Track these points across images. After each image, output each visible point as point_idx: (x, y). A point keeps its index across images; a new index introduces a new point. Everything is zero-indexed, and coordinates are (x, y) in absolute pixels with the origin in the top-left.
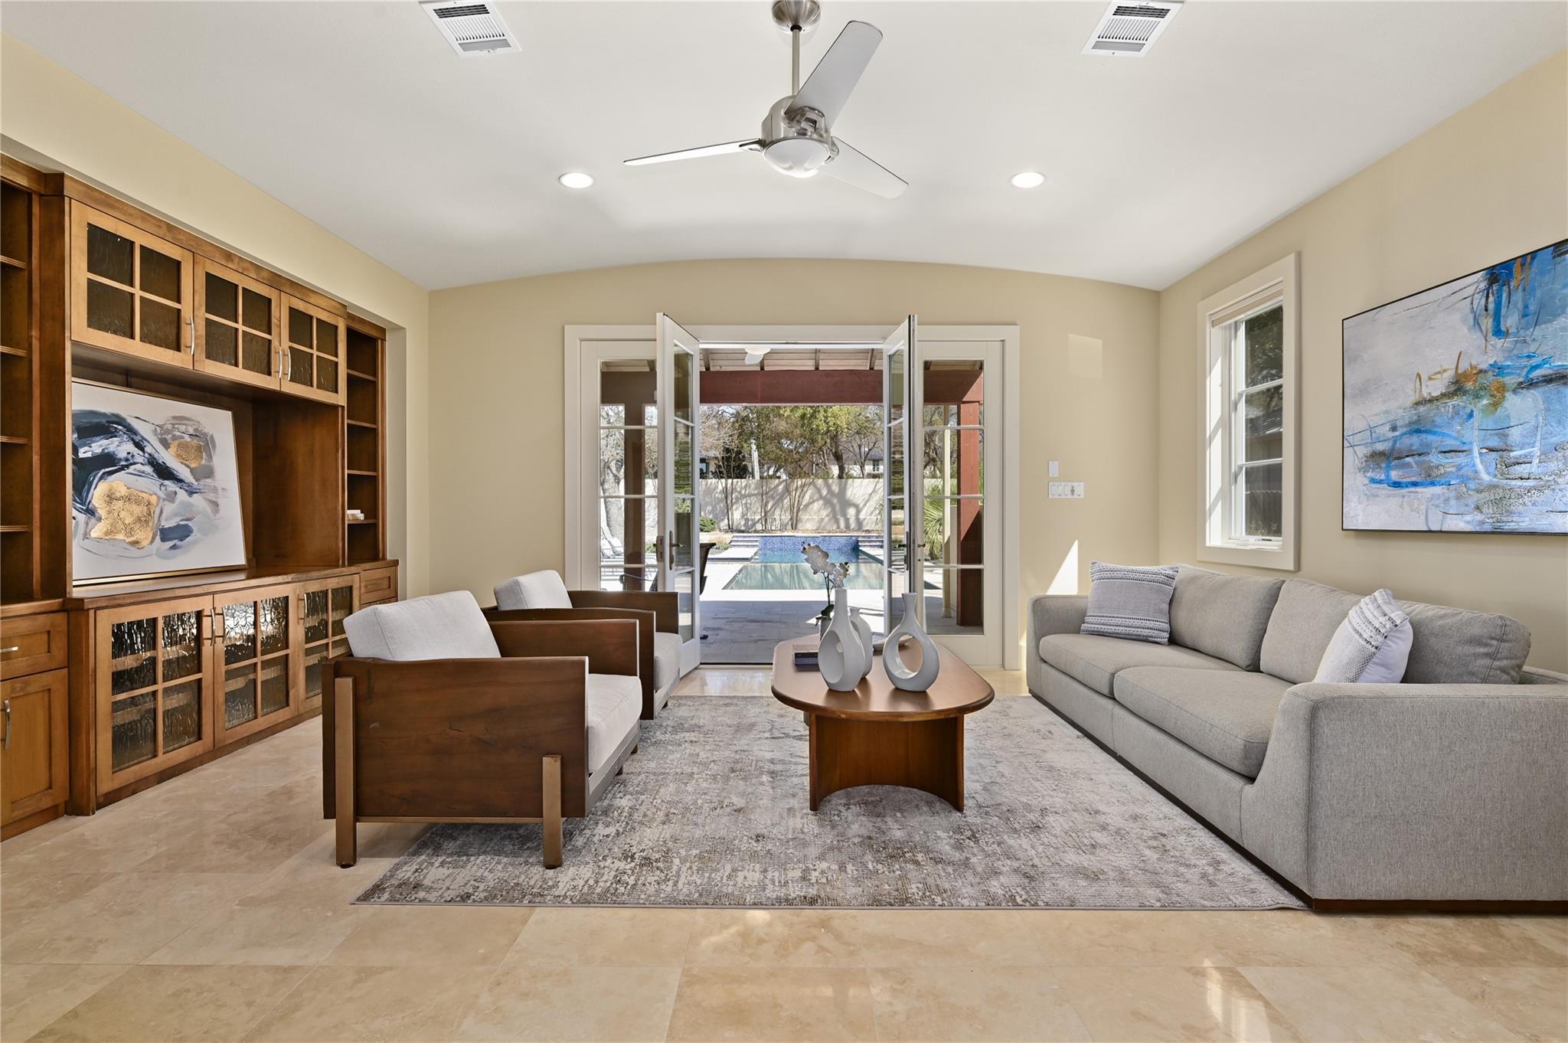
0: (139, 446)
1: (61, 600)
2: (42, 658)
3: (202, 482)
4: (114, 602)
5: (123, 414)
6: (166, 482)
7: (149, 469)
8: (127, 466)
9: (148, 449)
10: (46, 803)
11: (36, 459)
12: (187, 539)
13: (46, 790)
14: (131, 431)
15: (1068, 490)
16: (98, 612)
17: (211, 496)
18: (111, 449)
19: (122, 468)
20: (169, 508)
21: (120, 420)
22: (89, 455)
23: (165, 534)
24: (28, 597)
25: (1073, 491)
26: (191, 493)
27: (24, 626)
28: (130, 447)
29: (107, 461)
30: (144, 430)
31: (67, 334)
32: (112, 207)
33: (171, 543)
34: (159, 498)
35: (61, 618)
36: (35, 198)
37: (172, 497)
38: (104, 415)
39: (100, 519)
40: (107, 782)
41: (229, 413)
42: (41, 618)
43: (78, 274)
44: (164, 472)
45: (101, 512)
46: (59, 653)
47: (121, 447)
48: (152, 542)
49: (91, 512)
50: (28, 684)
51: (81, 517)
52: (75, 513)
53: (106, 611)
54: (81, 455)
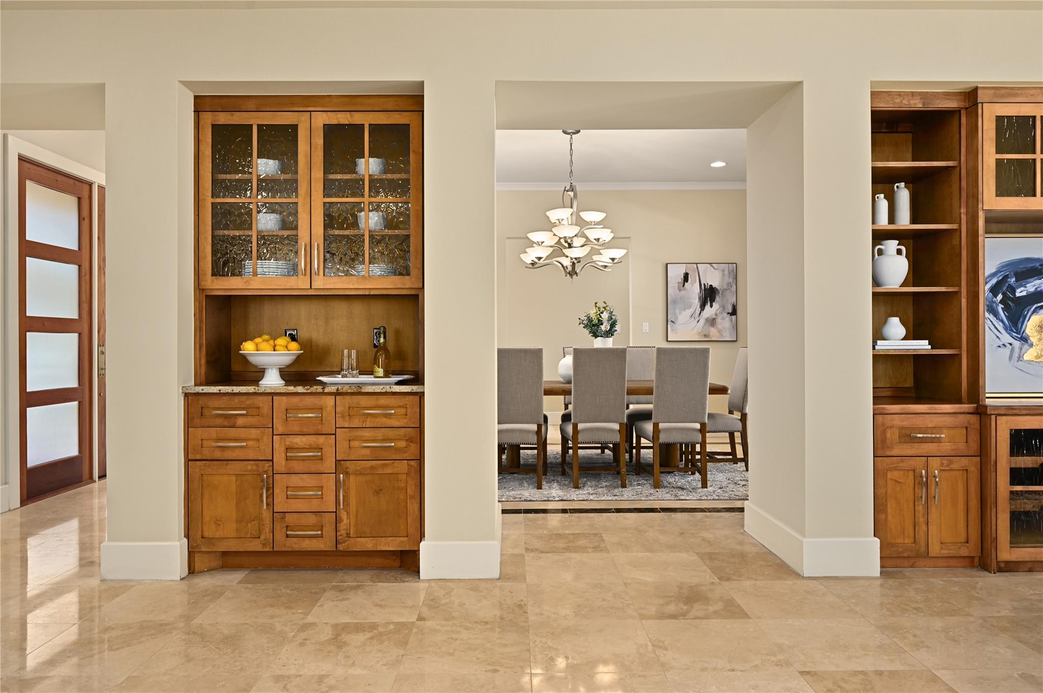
1: (975, 405)
2: (962, 446)
4: (1011, 411)
10: (964, 552)
11: (964, 301)
13: (965, 543)
16: (998, 417)
18: (1042, 287)
22: (1024, 293)
24: (959, 401)
27: (949, 420)
29: (1040, 298)
31: (980, 206)
32: (1016, 95)
35: (974, 419)
36: (963, 112)
38: (1037, 260)
39: (1031, 345)
40: (1006, 552)
42: (961, 417)
43: (989, 156)
45: (1033, 340)
46: (974, 446)
49: (1024, 339)
50: (951, 462)
51: (1017, 344)
52: (1012, 340)
53: (1005, 417)
54: (1018, 295)
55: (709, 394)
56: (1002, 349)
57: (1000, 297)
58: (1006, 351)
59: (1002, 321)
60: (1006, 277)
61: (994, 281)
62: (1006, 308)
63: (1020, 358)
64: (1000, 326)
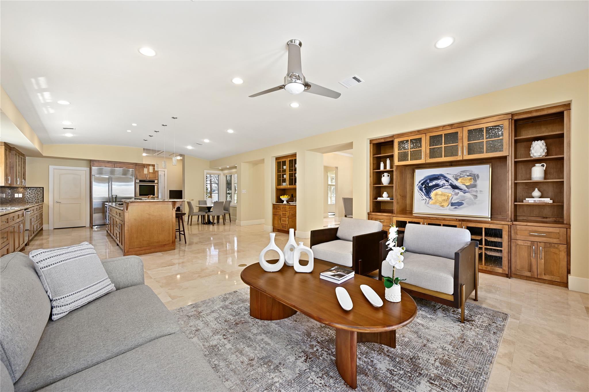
0: (447, 181)
2: (388, 224)
3: (471, 189)
5: (443, 174)
6: (455, 190)
7: (450, 187)
8: (442, 187)
9: (450, 181)
11: (395, 188)
12: (461, 206)
14: (445, 177)
17: (475, 194)
18: (438, 183)
19: (441, 187)
20: (455, 197)
21: (442, 175)
22: (432, 185)
23: (452, 204)
24: (392, 213)
26: (465, 193)
28: (444, 182)
29: (437, 186)
30: (448, 176)
32: (403, 135)
33: (455, 207)
34: (452, 194)
37: (457, 194)
38: (437, 175)
39: (432, 200)
41: (490, 166)
44: (454, 187)
45: (433, 198)
47: (441, 182)
48: (447, 206)
49: (430, 198)
50: (386, 228)
51: (428, 199)
52: (426, 198)
54: (430, 185)
56: (423, 201)
57: (424, 186)
58: (424, 201)
59: (424, 193)
60: (426, 180)
61: (423, 181)
62: (426, 189)
63: (428, 203)
64: (423, 194)
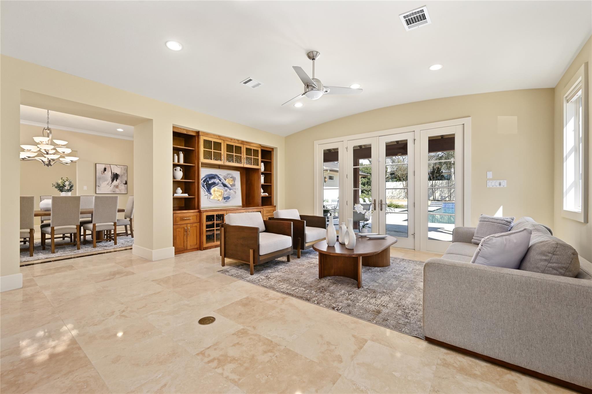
0: (220, 180)
1: (198, 210)
2: (195, 220)
3: (233, 187)
4: (206, 211)
5: (217, 174)
6: (225, 188)
7: (222, 185)
8: (218, 185)
9: (222, 181)
10: (196, 247)
11: (196, 184)
12: (229, 200)
13: (196, 245)
14: (219, 177)
15: (497, 184)
16: (203, 213)
17: (235, 190)
18: (215, 181)
19: (217, 185)
20: (226, 193)
21: (217, 175)
22: (211, 183)
23: (225, 198)
24: (195, 209)
25: (500, 184)
26: (230, 190)
27: (192, 214)
28: (218, 181)
29: (214, 184)
30: (221, 177)
31: (200, 161)
32: (208, 135)
33: (226, 200)
34: (224, 191)
35: (198, 213)
36: (196, 136)
37: (226, 191)
38: (214, 175)
39: (212, 195)
40: (205, 245)
41: (239, 172)
42: (195, 213)
43: (202, 149)
44: (225, 186)
45: (213, 194)
46: (198, 220)
47: (216, 181)
48: (222, 200)
49: (211, 194)
50: (193, 225)
51: (209, 195)
52: (208, 194)
53: (205, 213)
54: (209, 183)
55: (118, 212)
56: (206, 196)
57: (205, 183)
58: (207, 197)
59: (206, 189)
60: (207, 178)
61: (204, 179)
62: (207, 186)
63: (210, 198)
64: (205, 190)
